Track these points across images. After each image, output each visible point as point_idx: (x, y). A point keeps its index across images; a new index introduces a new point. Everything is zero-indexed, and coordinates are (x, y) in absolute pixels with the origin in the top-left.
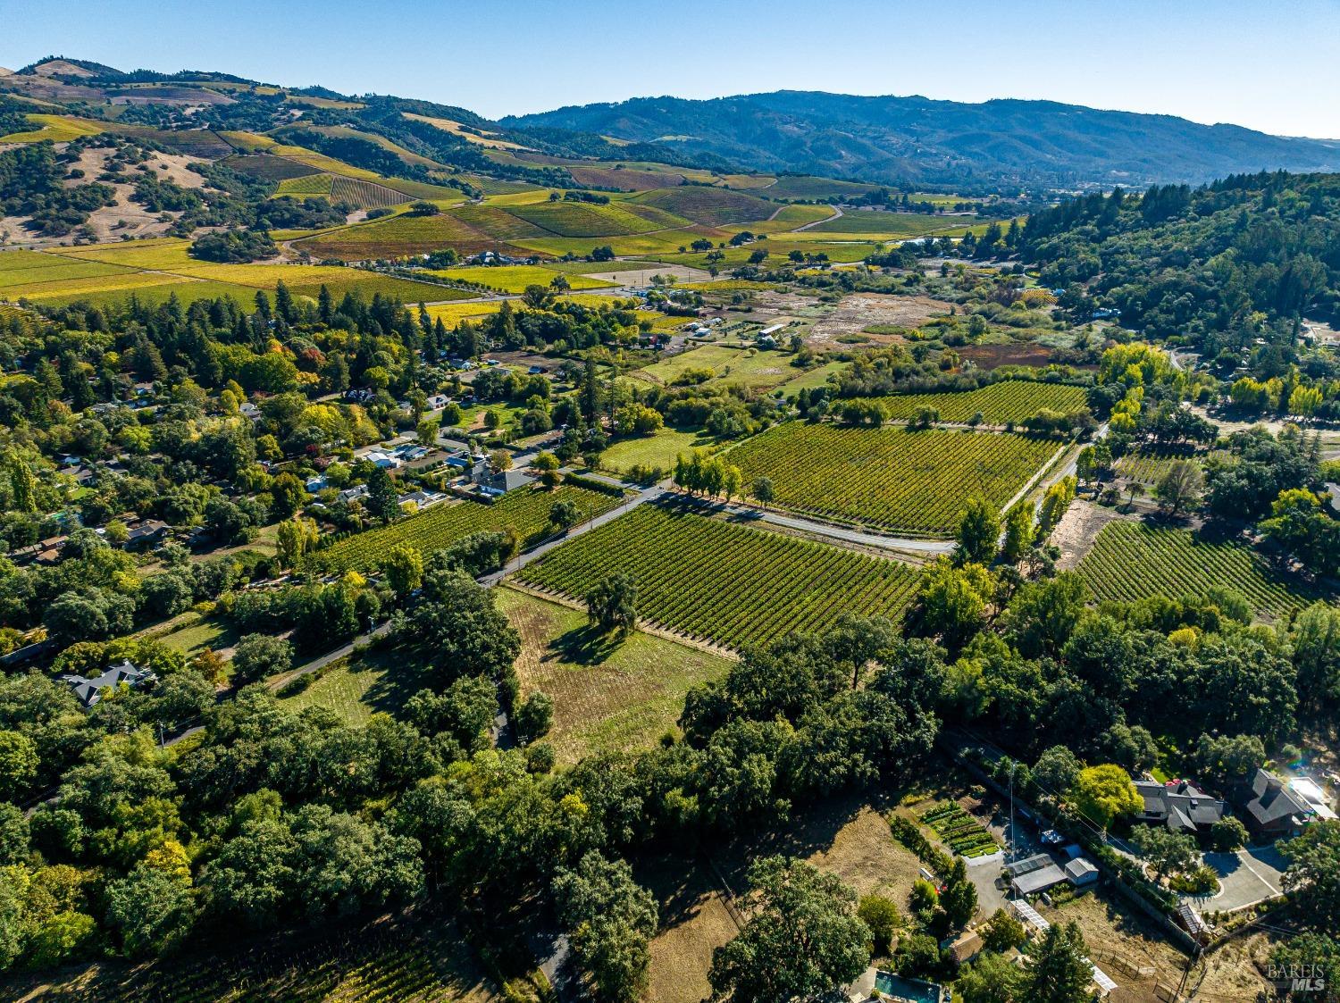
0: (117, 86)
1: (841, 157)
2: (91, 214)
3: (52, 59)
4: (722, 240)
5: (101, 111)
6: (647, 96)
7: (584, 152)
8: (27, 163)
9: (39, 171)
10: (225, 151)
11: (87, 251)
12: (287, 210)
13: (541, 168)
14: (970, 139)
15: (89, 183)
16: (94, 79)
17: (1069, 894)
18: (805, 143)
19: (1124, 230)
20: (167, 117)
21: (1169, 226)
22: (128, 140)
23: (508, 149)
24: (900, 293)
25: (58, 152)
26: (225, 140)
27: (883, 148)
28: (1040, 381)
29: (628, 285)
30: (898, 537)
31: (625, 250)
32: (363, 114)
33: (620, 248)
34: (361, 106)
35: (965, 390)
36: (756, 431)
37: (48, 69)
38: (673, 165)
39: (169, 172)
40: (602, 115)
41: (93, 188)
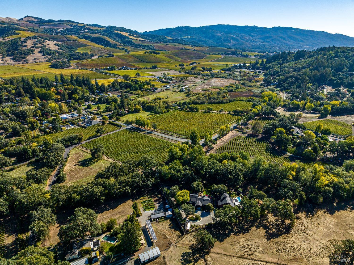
0: (43, 24)
1: (231, 42)
2: (28, 56)
3: (27, 16)
4: (187, 64)
5: (37, 30)
6: (182, 26)
7: (161, 41)
8: (14, 43)
9: (16, 45)
10: (65, 40)
11: (25, 66)
12: (77, 55)
13: (147, 45)
14: (267, 37)
15: (28, 48)
16: (37, 22)
17: (163, 219)
18: (221, 38)
19: (289, 62)
20: (53, 31)
21: (299, 61)
22: (40, 37)
23: (140, 40)
24: (226, 78)
25: (22, 40)
26: (65, 37)
27: (243, 40)
28: (246, 101)
29: (157, 75)
30: (183, 138)
31: (161, 66)
32: (105, 31)
33: (159, 66)
34: (104, 29)
35: (225, 103)
36: (165, 112)
37: (26, 19)
38: (183, 44)
39: (49, 46)
40: (169, 31)
41: (29, 50)
